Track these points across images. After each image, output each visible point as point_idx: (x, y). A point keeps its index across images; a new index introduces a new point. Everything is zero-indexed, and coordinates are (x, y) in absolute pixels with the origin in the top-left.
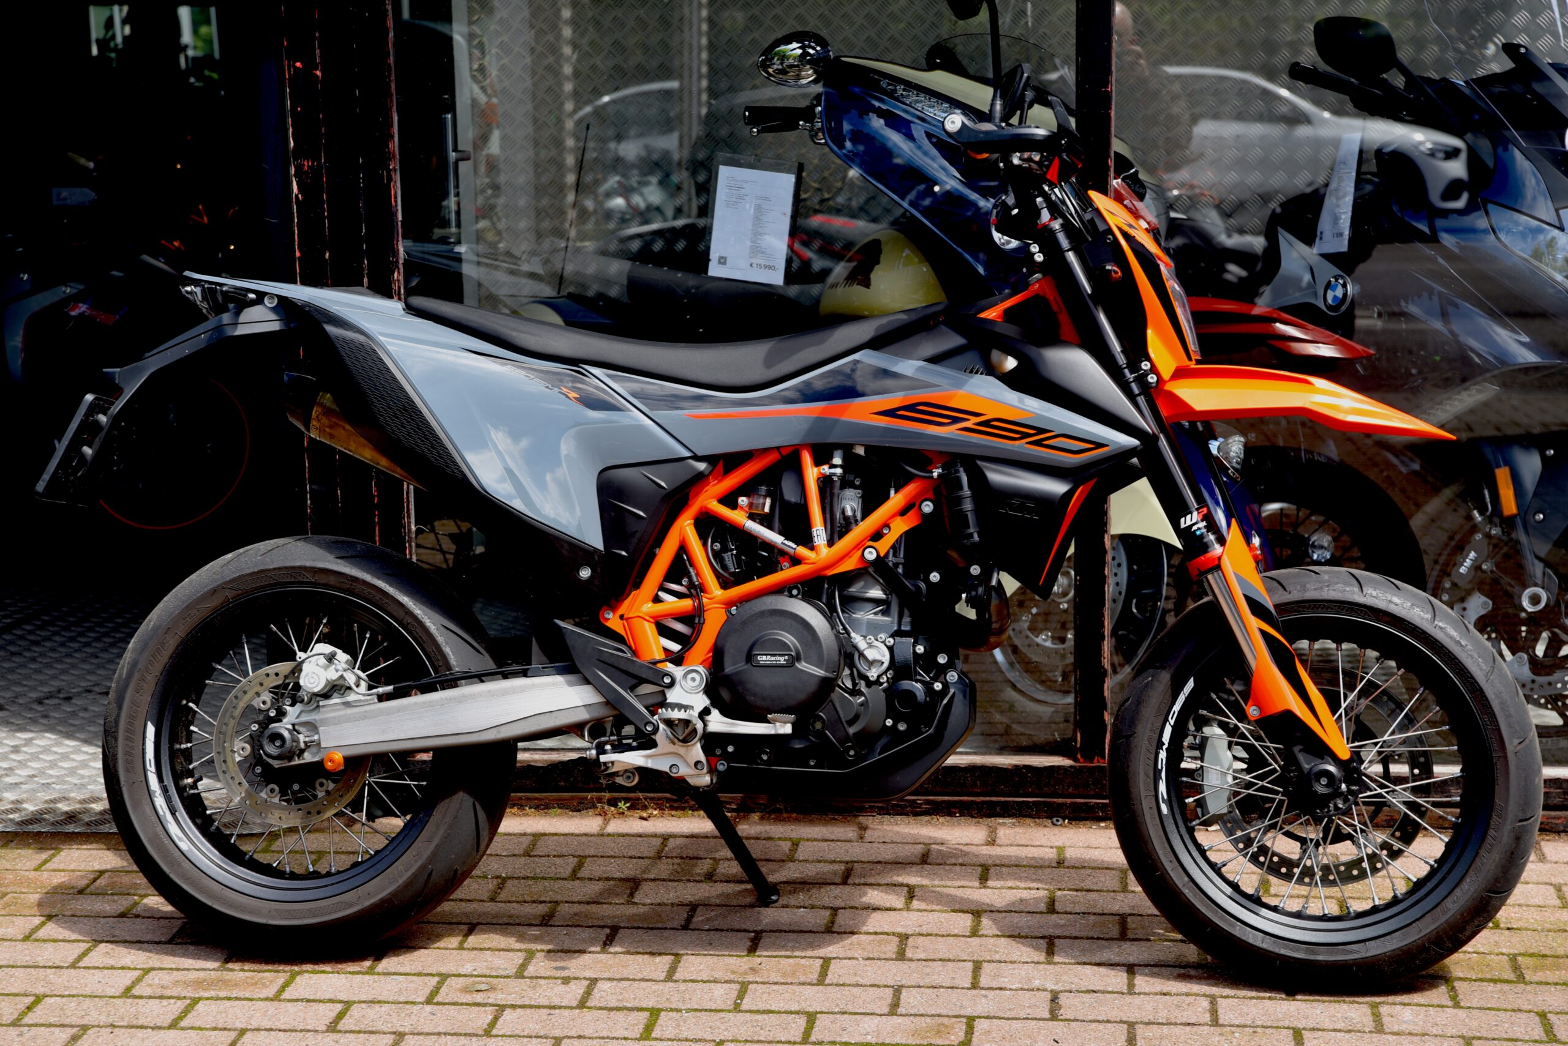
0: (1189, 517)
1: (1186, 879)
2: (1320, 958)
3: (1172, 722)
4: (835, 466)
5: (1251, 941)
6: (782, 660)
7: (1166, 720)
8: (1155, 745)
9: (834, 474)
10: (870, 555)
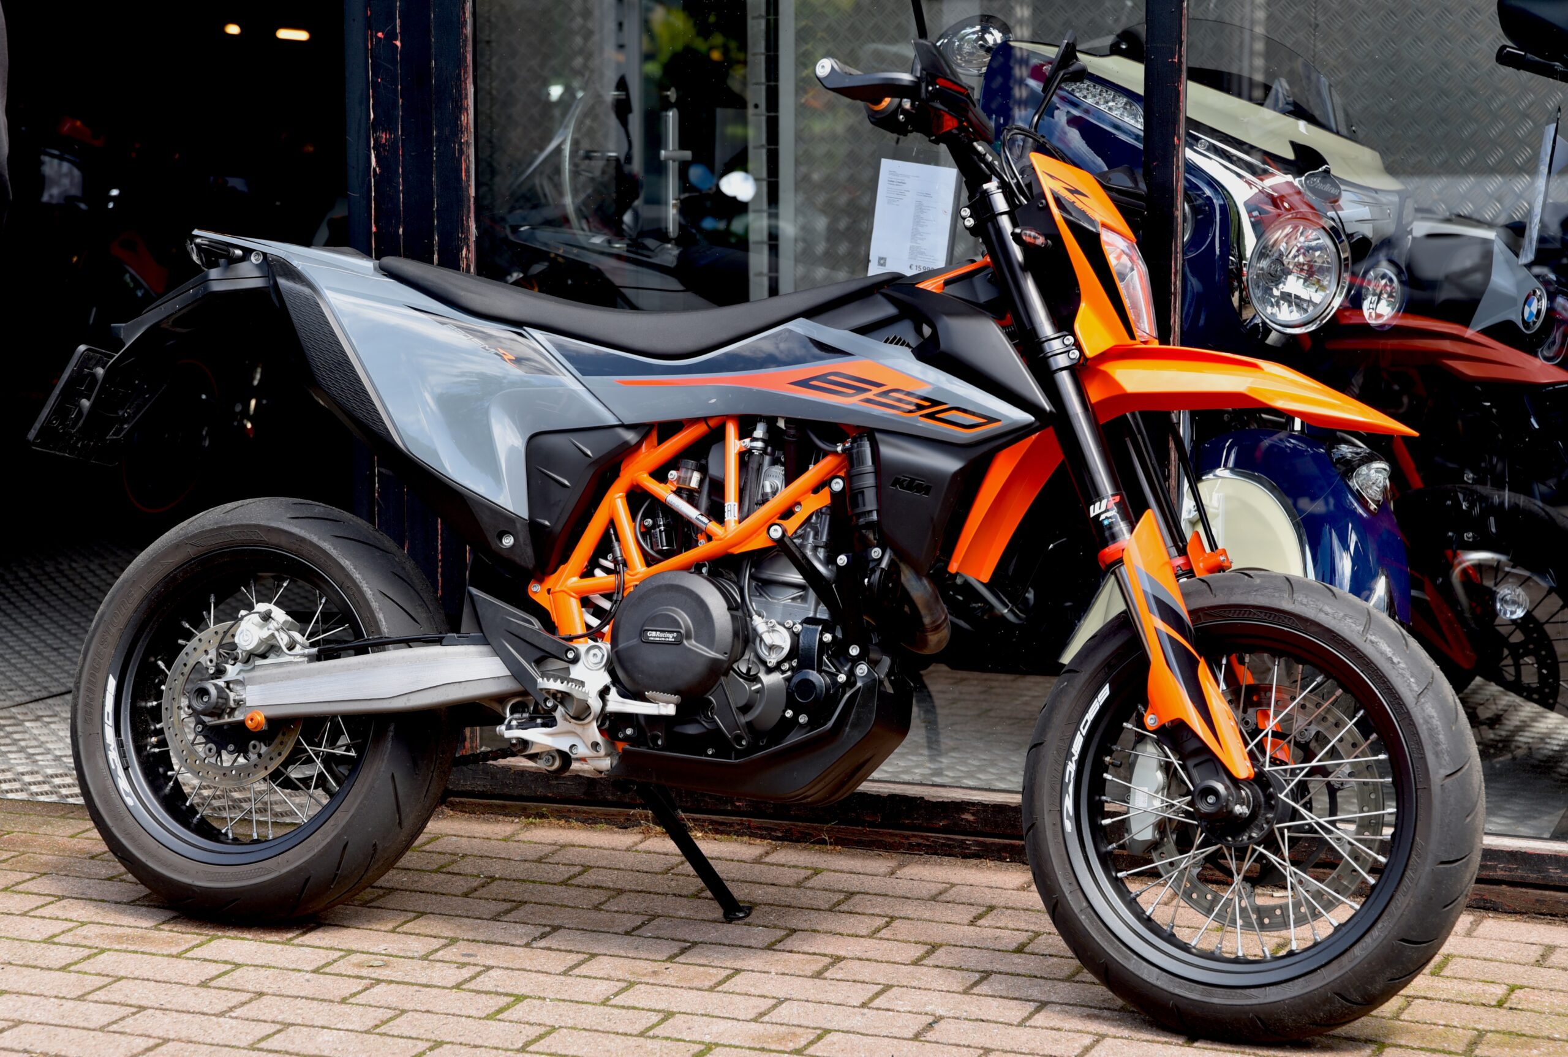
0: (1098, 504)
1: (1085, 904)
2: (1215, 1001)
3: (1084, 732)
4: (754, 440)
5: (1145, 977)
6: (670, 637)
7: (1077, 729)
8: (1063, 755)
9: (754, 448)
10: (776, 533)
